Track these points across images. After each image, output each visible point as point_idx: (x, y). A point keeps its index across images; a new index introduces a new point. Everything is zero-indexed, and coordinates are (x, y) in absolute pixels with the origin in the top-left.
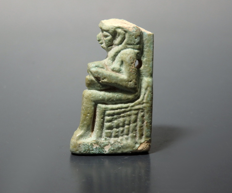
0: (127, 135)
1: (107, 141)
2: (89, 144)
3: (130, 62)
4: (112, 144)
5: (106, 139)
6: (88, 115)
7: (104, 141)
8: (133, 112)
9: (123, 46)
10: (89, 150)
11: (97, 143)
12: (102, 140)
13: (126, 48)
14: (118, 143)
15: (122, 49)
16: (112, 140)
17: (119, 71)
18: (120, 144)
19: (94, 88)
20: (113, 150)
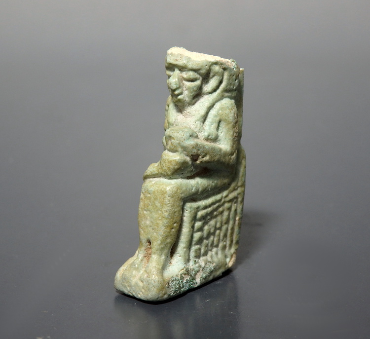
0: (217, 246)
1: (197, 265)
2: (179, 278)
3: (234, 121)
4: (204, 268)
5: (195, 261)
6: (175, 225)
7: (194, 267)
8: (227, 205)
9: (219, 94)
10: (180, 288)
11: (187, 272)
12: (191, 265)
13: (221, 98)
14: (209, 264)
15: (217, 101)
16: (202, 261)
17: (215, 139)
18: (211, 265)
19: (181, 176)
20: (205, 279)
